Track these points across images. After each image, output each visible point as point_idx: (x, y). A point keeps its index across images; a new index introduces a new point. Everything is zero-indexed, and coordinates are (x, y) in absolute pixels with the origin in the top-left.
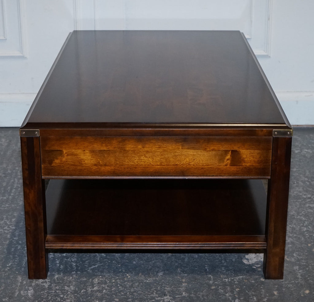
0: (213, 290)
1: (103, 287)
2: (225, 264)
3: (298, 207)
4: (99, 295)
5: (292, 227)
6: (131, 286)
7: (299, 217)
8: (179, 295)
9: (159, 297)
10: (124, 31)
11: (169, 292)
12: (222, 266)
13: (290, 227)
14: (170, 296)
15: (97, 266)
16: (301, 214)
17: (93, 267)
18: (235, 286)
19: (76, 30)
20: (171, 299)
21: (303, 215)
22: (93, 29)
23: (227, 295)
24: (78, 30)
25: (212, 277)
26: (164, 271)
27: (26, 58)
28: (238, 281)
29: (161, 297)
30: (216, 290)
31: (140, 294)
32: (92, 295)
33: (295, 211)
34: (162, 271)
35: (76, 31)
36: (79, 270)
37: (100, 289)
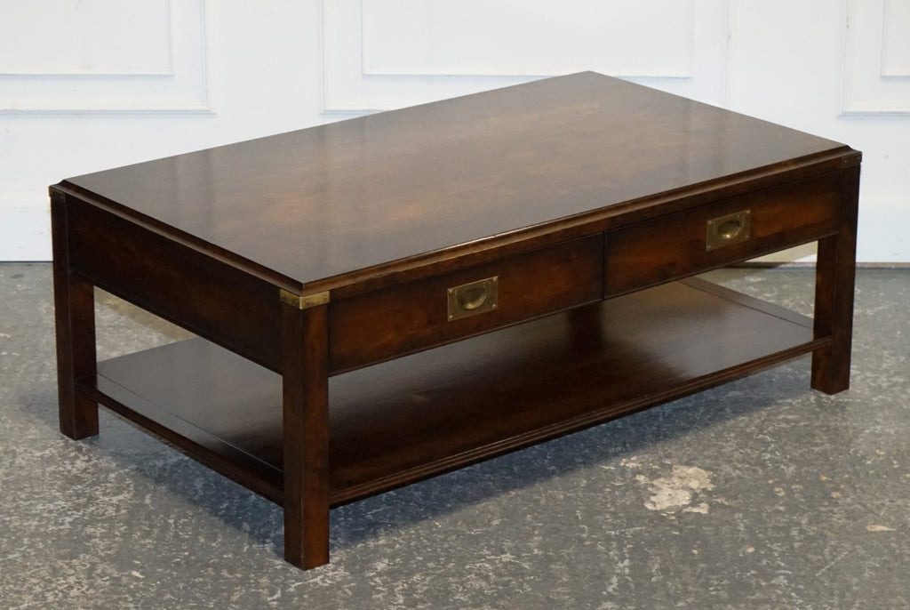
0: (587, 546)
1: (395, 541)
2: (612, 509)
3: (763, 419)
4: (389, 551)
5: (743, 452)
6: (445, 540)
7: (760, 436)
8: (528, 552)
9: (492, 555)
11: (510, 549)
12: (607, 512)
13: (741, 453)
14: (512, 554)
15: (381, 510)
16: (765, 432)
17: (375, 511)
18: (626, 542)
20: (513, 559)
21: (769, 432)
23: (611, 553)
25: (586, 528)
26: (503, 518)
28: (632, 535)
29: (496, 555)
30: (593, 546)
31: (460, 551)
32: (375, 552)
34: (498, 518)
36: (350, 516)
37: (391, 543)
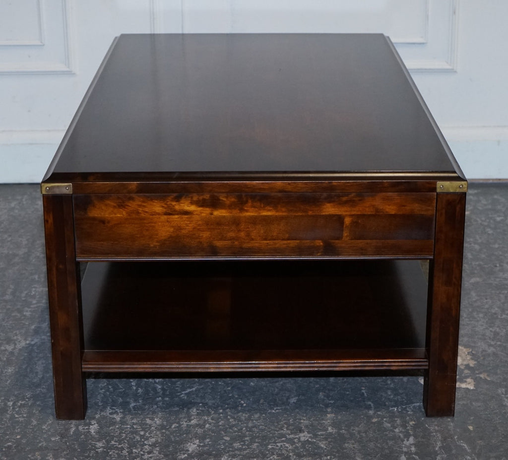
0: (374, 423)
1: (205, 421)
2: (392, 386)
3: (502, 301)
4: (200, 431)
5: (493, 330)
6: (249, 419)
7: (504, 316)
8: (322, 431)
9: (292, 434)
10: (227, 35)
11: (307, 427)
12: (388, 389)
13: (491, 331)
14: (309, 432)
15: (194, 389)
17: (188, 390)
18: (408, 418)
19: (152, 33)
20: (310, 437)
22: (180, 32)
23: (397, 430)
24: (156, 32)
25: (372, 405)
26: (299, 396)
27: (74, 74)
28: (412, 411)
29: (295, 433)
30: (380, 423)
31: (263, 430)
32: (188, 432)
33: (499, 307)
34: (295, 396)
35: (154, 35)
36: (167, 396)
37: (201, 422)
